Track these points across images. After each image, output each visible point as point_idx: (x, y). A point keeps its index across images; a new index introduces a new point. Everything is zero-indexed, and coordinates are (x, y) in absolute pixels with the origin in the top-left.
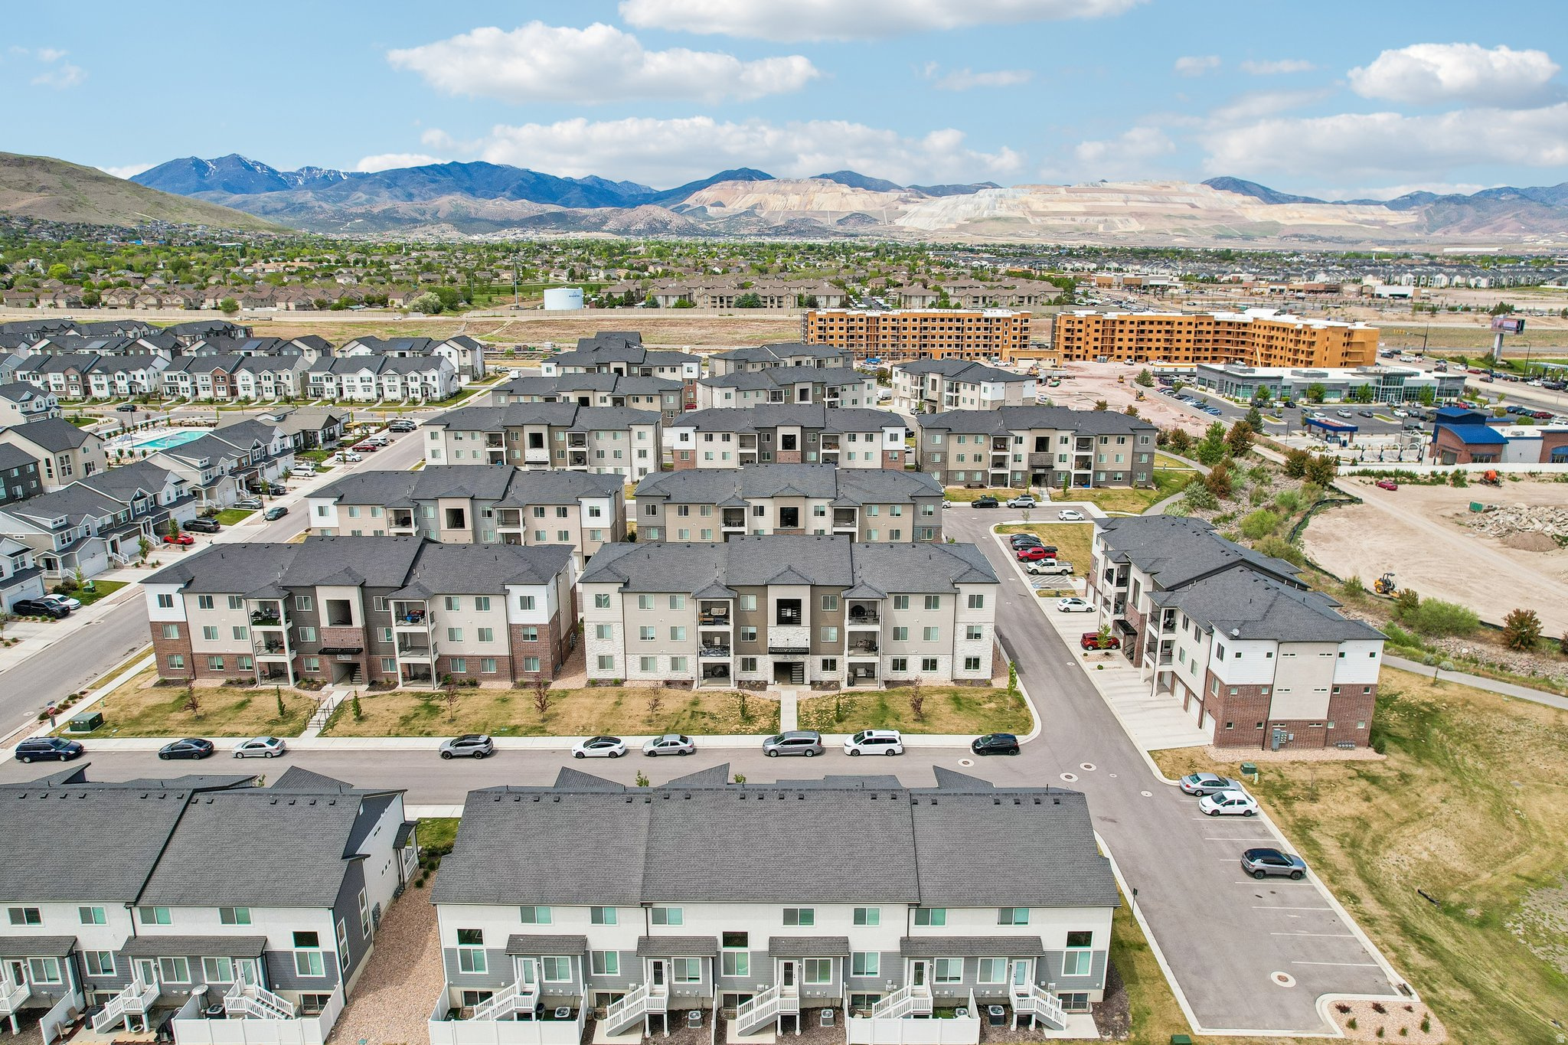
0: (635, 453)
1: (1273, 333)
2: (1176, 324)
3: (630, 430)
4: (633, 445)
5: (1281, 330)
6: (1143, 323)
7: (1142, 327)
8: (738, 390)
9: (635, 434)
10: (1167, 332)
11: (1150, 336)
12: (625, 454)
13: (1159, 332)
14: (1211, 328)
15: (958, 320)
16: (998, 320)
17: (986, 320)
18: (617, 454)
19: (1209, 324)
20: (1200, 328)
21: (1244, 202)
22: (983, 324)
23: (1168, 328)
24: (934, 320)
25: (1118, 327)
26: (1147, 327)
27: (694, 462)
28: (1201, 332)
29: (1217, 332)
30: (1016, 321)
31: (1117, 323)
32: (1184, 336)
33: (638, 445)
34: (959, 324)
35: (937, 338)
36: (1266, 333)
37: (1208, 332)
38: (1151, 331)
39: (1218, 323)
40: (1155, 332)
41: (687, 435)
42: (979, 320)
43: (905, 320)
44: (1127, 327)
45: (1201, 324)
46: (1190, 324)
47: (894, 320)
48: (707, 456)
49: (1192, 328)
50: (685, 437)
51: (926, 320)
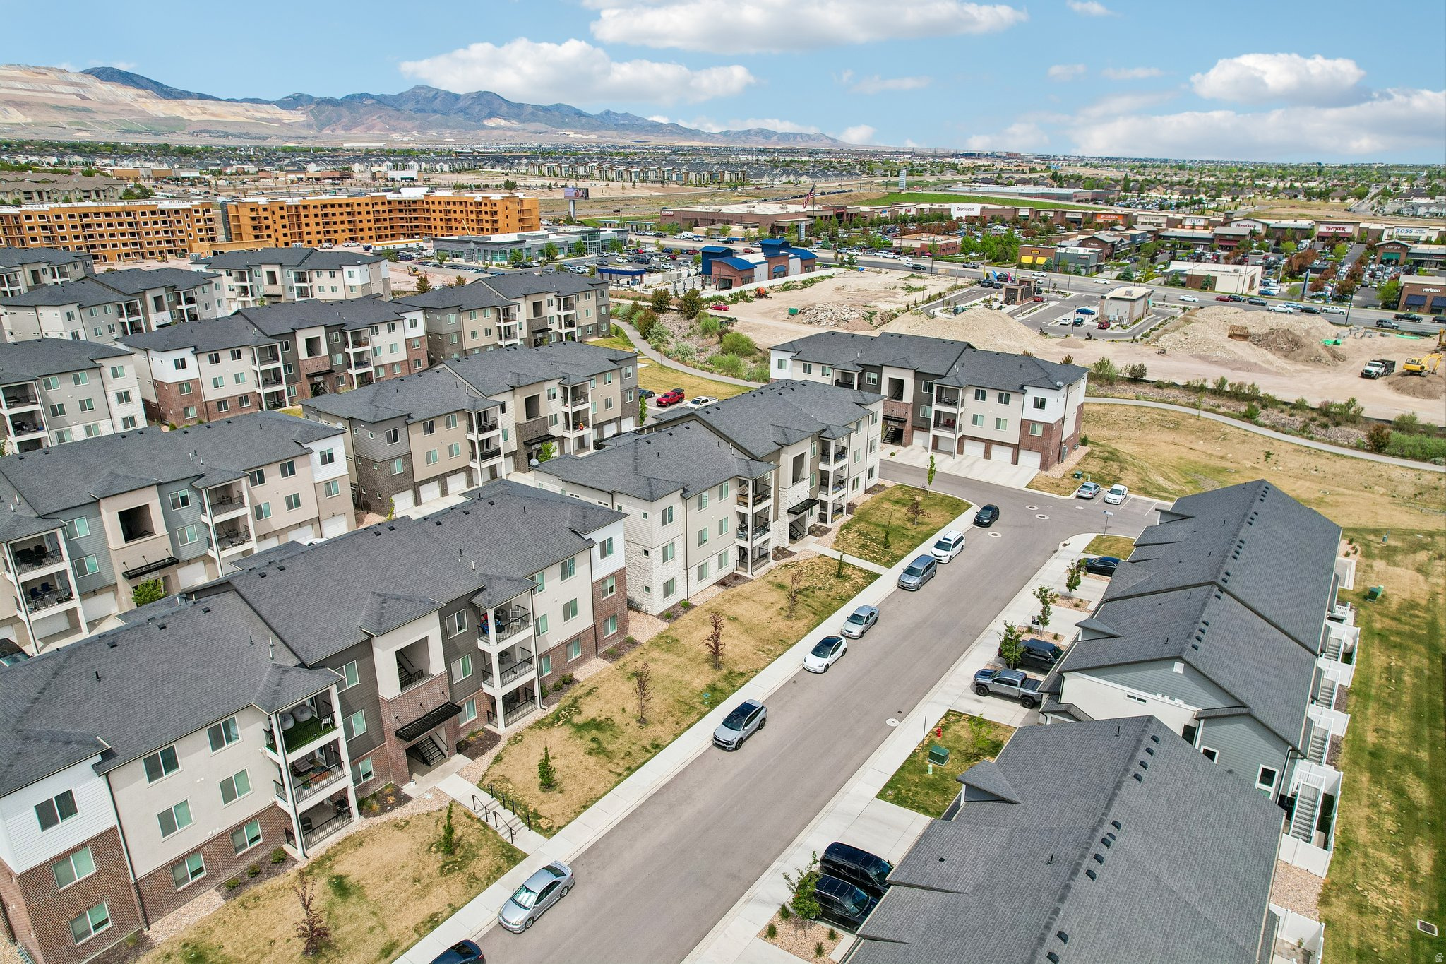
0: (113, 399)
1: (449, 207)
2: (355, 206)
3: (99, 367)
4: (108, 387)
5: (458, 204)
6: (325, 206)
7: (325, 211)
8: (80, 307)
9: (107, 371)
10: (349, 213)
11: (334, 219)
12: (98, 402)
13: (341, 214)
14: (386, 207)
15: (128, 214)
16: (177, 212)
17: (163, 212)
18: (85, 405)
19: (383, 203)
20: (376, 208)
21: (139, 96)
22: (159, 217)
23: (349, 209)
24: (97, 215)
25: (302, 212)
26: (329, 210)
27: (198, 394)
28: (378, 211)
29: (390, 211)
30: (197, 211)
31: (301, 208)
32: (364, 217)
33: (115, 386)
34: (131, 219)
35: (107, 237)
36: (442, 207)
37: (384, 212)
38: (334, 214)
39: (389, 202)
40: (338, 214)
41: (183, 360)
42: (153, 213)
43: (58, 217)
44: (312, 212)
45: (377, 204)
46: (367, 204)
47: (41, 217)
48: (216, 383)
49: (370, 208)
50: (181, 364)
51: (86, 216)
